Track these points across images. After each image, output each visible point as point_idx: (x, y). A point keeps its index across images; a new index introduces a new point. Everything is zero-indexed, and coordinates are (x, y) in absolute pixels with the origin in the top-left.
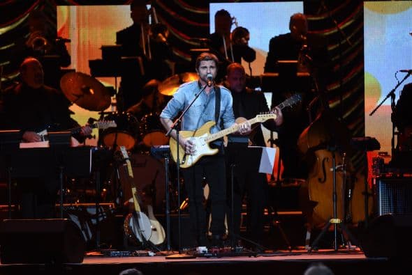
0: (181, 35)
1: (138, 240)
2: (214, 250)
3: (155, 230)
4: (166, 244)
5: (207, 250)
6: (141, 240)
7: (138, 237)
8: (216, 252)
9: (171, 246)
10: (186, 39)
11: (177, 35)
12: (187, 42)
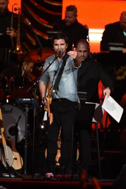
0: (42, 20)
1: (4, 165)
2: (58, 176)
3: (16, 159)
4: (24, 169)
5: (53, 175)
6: (5, 166)
7: (4, 163)
8: (59, 177)
9: (27, 172)
10: (45, 23)
11: (38, 20)
12: (46, 25)
